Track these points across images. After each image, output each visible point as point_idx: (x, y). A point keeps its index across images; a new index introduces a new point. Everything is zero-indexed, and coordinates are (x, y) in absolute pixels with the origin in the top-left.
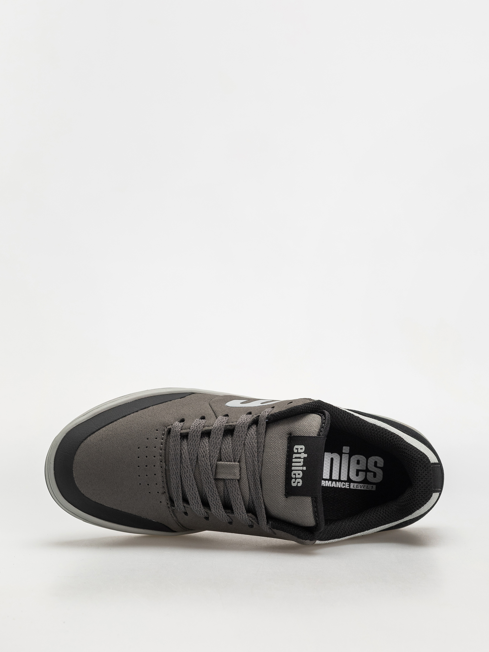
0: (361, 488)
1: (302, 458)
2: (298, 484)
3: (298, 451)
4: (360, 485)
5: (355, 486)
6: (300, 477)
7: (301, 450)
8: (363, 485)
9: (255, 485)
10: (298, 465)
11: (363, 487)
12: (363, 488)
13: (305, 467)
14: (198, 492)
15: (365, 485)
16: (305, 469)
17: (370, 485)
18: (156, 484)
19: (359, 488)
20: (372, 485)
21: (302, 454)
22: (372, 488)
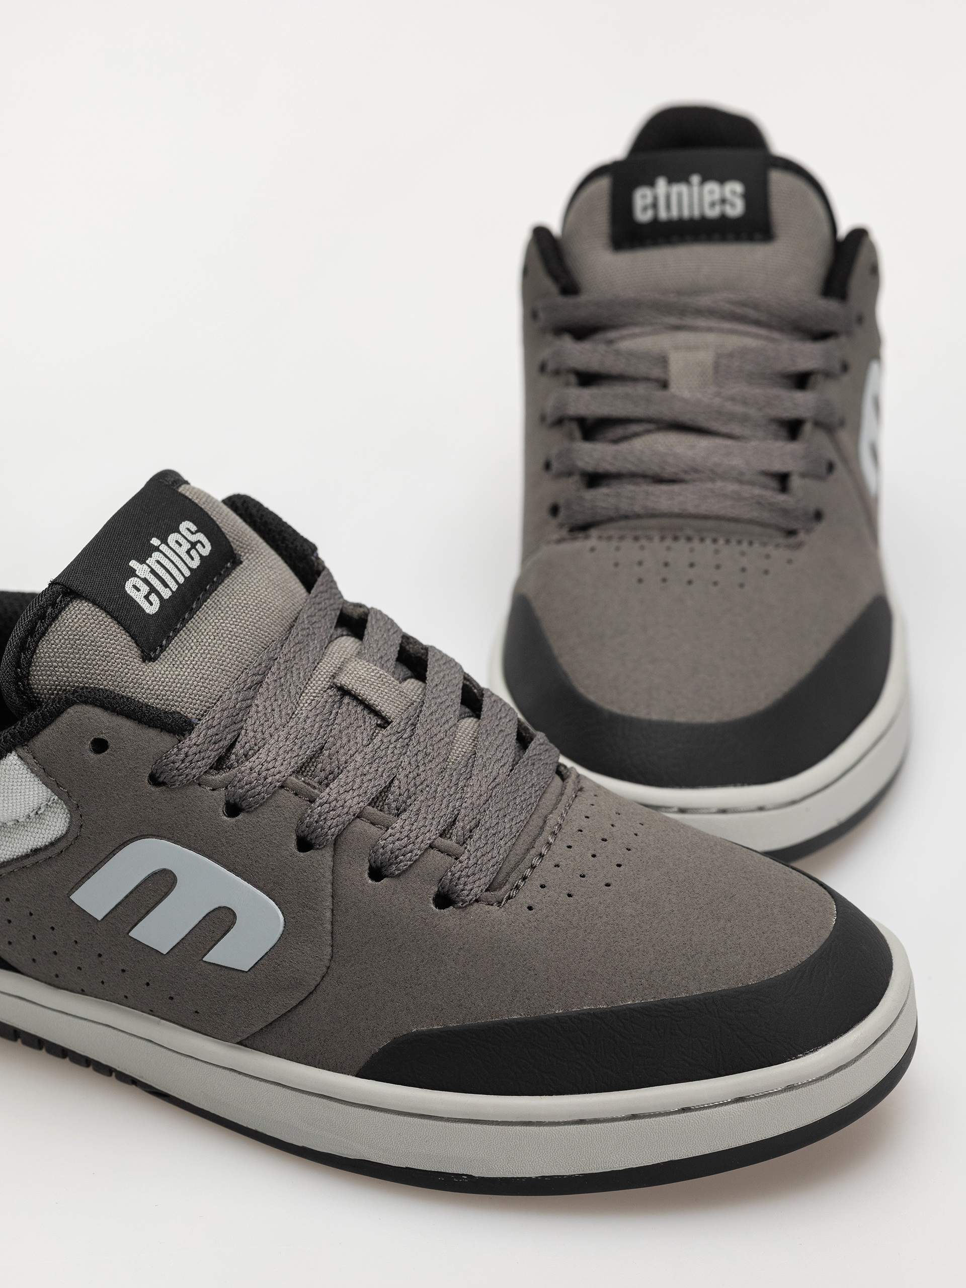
1: (149, 567)
2: (193, 531)
6: (180, 535)
7: (138, 586)
13: (151, 542)
16: (156, 539)
21: (143, 577)
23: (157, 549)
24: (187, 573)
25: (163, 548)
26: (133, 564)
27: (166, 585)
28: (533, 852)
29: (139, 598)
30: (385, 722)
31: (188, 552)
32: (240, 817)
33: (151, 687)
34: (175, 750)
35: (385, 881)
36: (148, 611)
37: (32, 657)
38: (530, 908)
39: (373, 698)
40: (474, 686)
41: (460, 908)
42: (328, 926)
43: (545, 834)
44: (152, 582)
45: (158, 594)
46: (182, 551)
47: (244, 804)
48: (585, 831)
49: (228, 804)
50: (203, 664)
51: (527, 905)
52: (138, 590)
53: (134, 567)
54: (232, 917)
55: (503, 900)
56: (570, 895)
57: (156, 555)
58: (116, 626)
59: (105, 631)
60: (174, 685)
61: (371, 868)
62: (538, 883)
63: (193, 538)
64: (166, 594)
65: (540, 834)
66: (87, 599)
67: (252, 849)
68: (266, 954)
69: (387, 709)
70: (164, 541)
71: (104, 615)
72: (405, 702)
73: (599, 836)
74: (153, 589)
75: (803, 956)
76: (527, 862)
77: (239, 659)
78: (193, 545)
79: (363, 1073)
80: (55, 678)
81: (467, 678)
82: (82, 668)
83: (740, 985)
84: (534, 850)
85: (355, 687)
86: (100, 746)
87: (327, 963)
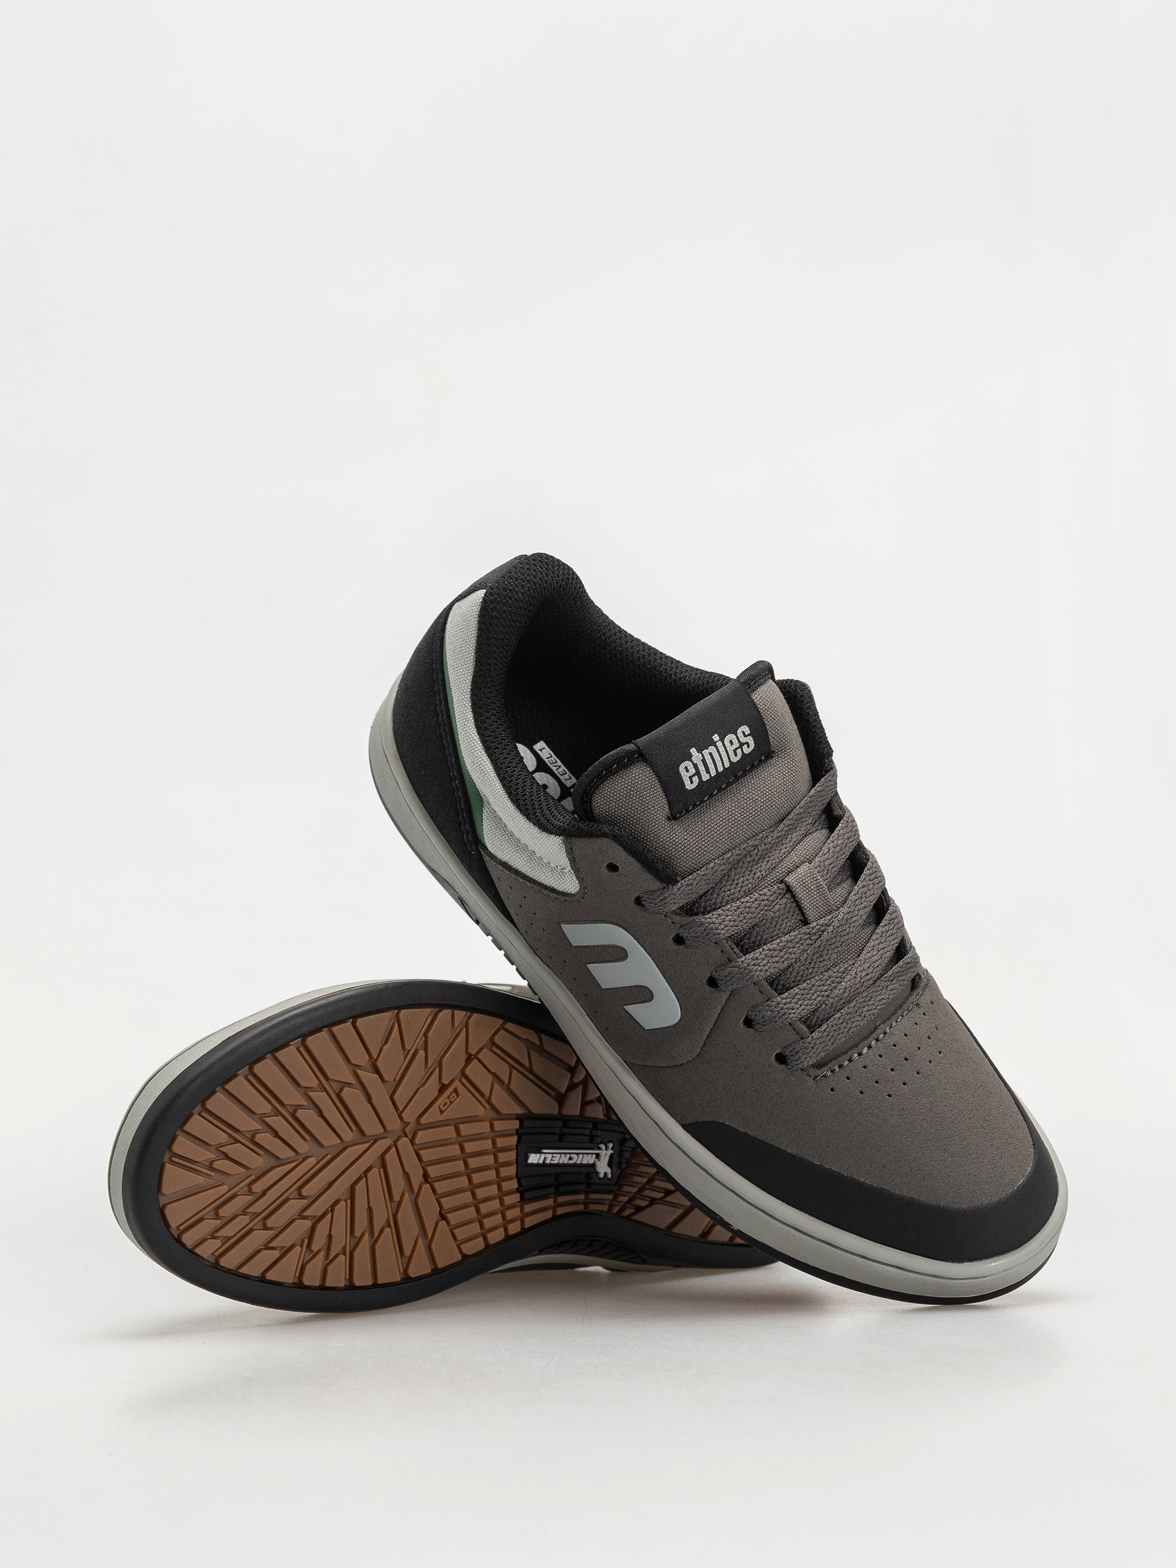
0: (560, 767)
1: (703, 755)
2: (746, 734)
3: (694, 775)
4: (557, 770)
5: (566, 776)
6: (735, 736)
7: (689, 768)
8: (554, 766)
9: (792, 828)
10: (717, 754)
11: (555, 764)
12: (556, 762)
13: (713, 737)
14: (876, 931)
15: (549, 764)
16: (716, 735)
17: (542, 756)
18: (916, 1024)
19: (563, 767)
20: (539, 752)
21: (695, 762)
22: (544, 748)
23: (714, 744)
24: (727, 765)
25: (719, 744)
26: (693, 751)
27: (708, 771)
28: (856, 1050)
29: (685, 776)
30: (805, 922)
31: (735, 751)
32: (681, 947)
33: (664, 842)
34: (659, 893)
35: (751, 1030)
36: (687, 787)
37: (600, 785)
38: (832, 1090)
39: (805, 903)
40: (886, 900)
41: (789, 1069)
42: (705, 1037)
43: (870, 1039)
44: (700, 768)
45: (700, 777)
46: (730, 749)
47: (687, 942)
48: (897, 1048)
49: (678, 935)
50: (706, 838)
51: (831, 1087)
52: (687, 771)
53: (693, 754)
54: (650, 997)
55: (819, 1076)
56: (861, 1093)
57: (712, 749)
58: (661, 792)
59: (652, 793)
60: (680, 845)
61: (746, 1017)
62: (846, 1075)
63: (743, 740)
64: (705, 777)
65: (867, 1038)
66: (651, 765)
67: (680, 970)
68: (662, 1028)
69: (811, 913)
70: (722, 739)
71: (657, 781)
72: (827, 909)
73: (905, 1054)
74: (698, 773)
75: (985, 1201)
76: (847, 1056)
77: (731, 841)
78: (741, 745)
79: (686, 1127)
80: (607, 807)
81: (884, 892)
82: (627, 810)
83: (934, 1203)
84: (856, 1049)
85: (797, 890)
86: (612, 868)
87: (694, 1056)
